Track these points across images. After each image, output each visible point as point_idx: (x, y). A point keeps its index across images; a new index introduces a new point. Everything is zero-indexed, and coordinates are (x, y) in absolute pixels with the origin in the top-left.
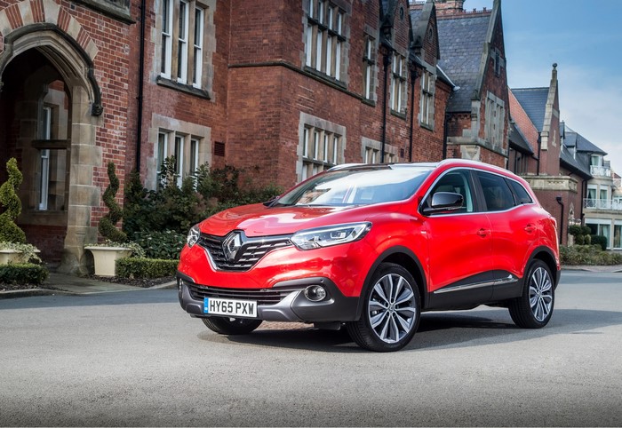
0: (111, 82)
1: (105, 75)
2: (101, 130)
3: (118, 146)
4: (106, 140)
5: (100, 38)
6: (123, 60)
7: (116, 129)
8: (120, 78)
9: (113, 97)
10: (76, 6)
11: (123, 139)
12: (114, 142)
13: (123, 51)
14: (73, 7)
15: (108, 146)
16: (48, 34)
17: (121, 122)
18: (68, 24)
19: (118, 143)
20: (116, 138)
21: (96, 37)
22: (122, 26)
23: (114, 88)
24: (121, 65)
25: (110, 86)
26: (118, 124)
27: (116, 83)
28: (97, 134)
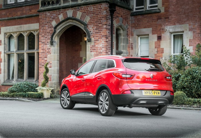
0: (97, 27)
1: (94, 26)
2: (92, 46)
3: (101, 50)
4: (95, 49)
5: (91, 14)
6: (102, 17)
7: (100, 44)
8: (101, 24)
9: (98, 33)
10: (79, 7)
11: (104, 47)
12: (99, 49)
13: (103, 14)
14: (78, 8)
15: (96, 51)
16: (69, 21)
17: (102, 41)
18: (76, 14)
19: (101, 49)
20: (100, 47)
21: (89, 14)
22: (102, 5)
23: (98, 29)
24: (102, 19)
25: (96, 29)
26: (101, 42)
27: (99, 27)
28: (91, 48)
